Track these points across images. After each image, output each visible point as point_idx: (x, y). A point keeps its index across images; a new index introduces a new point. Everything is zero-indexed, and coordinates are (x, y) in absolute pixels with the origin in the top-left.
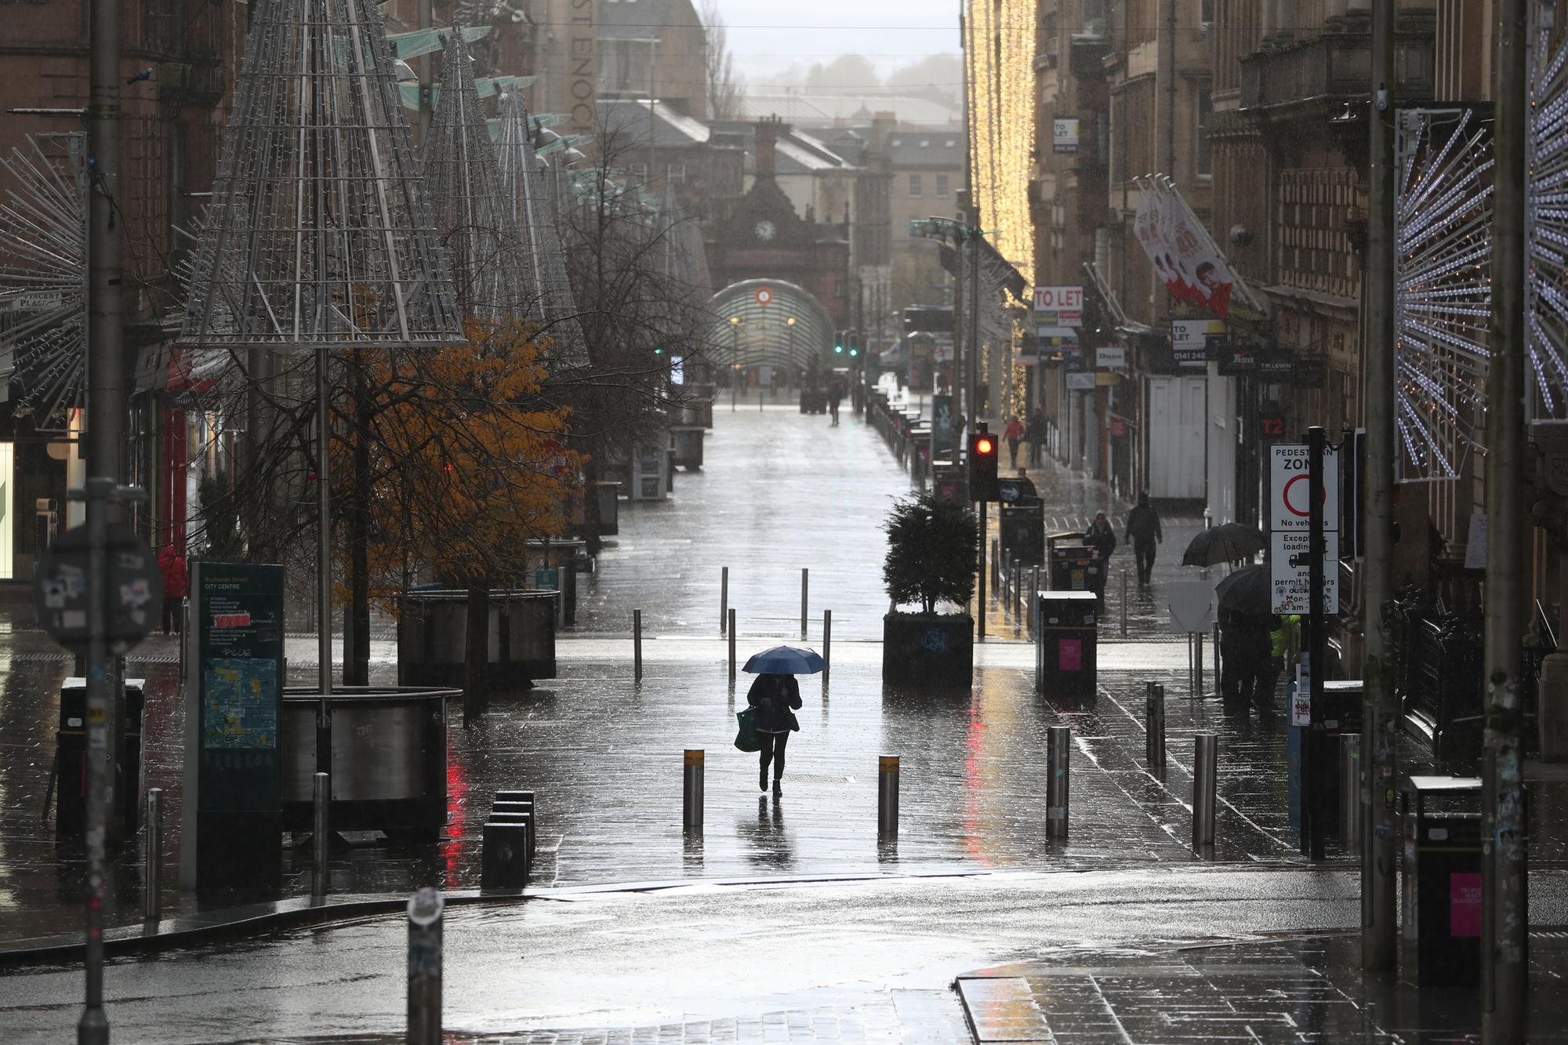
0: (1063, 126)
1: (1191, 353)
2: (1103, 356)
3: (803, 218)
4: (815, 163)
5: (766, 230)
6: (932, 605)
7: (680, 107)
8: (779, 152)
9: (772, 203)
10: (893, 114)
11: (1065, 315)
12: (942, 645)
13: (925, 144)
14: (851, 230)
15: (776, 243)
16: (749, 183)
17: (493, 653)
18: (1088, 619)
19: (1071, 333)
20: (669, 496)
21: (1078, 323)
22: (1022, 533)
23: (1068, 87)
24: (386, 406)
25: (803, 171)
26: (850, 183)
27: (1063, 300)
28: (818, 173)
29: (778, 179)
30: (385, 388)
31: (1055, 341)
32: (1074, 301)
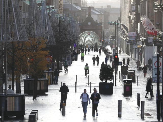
0: (133, 7)
1: (150, 42)
2: (138, 43)
3: (95, 22)
4: (98, 13)
5: (89, 24)
6: (107, 81)
7: (77, 5)
8: (92, 11)
9: (90, 19)
10: (110, 6)
11: (133, 36)
12: (108, 87)
13: (115, 10)
14: (103, 23)
15: (91, 25)
16: (87, 16)
17: (38, 88)
18: (130, 83)
19: (134, 39)
20: (71, 64)
21: (135, 38)
22: (124, 70)
23: (134, 1)
24: (17, 50)
25: (96, 14)
26: (103, 16)
27: (133, 34)
28: (98, 15)
29: (91, 16)
30: (17, 48)
31: (132, 41)
32: (134, 34)
